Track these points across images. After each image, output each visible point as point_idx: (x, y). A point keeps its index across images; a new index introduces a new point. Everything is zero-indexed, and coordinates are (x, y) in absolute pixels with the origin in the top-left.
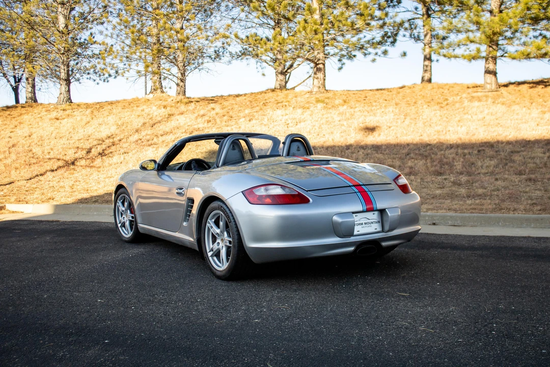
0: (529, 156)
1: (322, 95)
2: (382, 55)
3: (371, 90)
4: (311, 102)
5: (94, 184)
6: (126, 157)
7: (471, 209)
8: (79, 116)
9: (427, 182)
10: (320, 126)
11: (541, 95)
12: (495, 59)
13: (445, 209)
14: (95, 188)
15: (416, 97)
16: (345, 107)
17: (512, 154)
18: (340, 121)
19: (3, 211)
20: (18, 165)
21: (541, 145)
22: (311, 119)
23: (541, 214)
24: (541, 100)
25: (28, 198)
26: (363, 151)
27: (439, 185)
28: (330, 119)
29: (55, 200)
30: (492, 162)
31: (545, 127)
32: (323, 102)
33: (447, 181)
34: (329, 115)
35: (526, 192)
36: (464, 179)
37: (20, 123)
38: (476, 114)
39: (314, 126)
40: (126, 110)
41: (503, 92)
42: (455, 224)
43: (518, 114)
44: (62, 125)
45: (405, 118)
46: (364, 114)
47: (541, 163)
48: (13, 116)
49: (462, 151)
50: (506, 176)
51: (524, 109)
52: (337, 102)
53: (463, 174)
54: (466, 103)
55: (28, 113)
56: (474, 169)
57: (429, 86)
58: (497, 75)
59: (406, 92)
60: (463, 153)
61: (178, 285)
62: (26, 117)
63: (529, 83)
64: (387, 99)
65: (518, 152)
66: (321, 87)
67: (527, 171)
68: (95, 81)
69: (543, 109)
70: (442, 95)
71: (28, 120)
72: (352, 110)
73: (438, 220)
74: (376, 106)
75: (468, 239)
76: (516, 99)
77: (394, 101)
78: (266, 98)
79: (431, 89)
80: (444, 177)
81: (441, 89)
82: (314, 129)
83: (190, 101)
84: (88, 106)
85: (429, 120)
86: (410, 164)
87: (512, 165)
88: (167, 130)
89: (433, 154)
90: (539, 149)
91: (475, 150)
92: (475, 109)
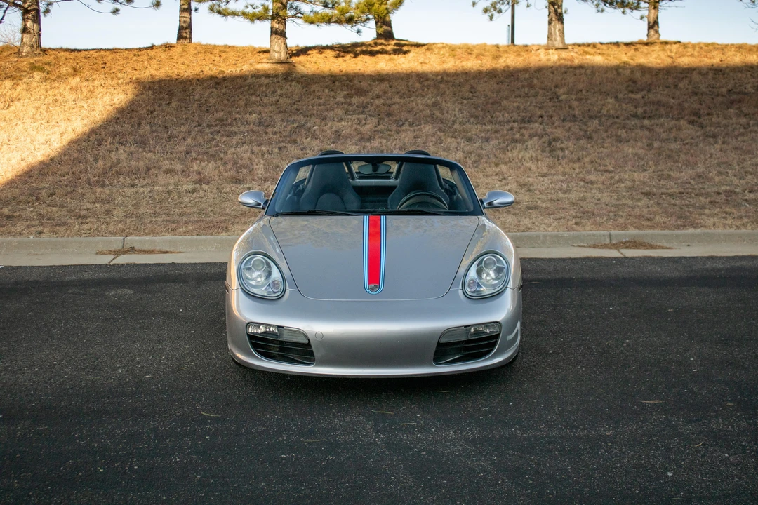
1: (36, 58)
4: (23, 69)
9: (226, 193)
10: (48, 108)
11: (343, 71)
12: (284, 19)
15: (177, 66)
16: (77, 79)
18: (74, 100)
22: (29, 96)
28: (58, 97)
32: (41, 69)
34: (56, 91)
38: (266, 96)
41: (296, 65)
43: (319, 97)
45: (170, 99)
46: (109, 90)
49: (259, 148)
51: (326, 91)
52: (64, 70)
53: (268, 180)
54: (250, 79)
57: (190, 47)
58: (287, 38)
59: (159, 56)
60: (260, 151)
63: (334, 49)
64: (138, 68)
66: (35, 46)
69: (349, 92)
72: (89, 83)
76: (314, 75)
79: (195, 54)
81: (209, 55)
82: (39, 113)
85: (203, 101)
86: (195, 167)
90: (353, 147)
91: (275, 147)
92: (264, 89)
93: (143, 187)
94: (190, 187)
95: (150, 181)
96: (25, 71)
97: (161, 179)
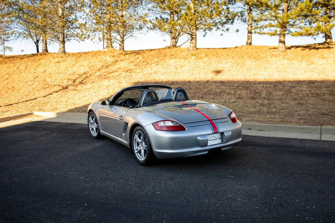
0: (299, 90)
1: (194, 52)
2: (226, 31)
3: (220, 49)
5: (77, 100)
6: (93, 85)
7: (269, 121)
8: (70, 61)
9: (247, 103)
10: (193, 69)
11: (308, 55)
12: (284, 35)
13: (256, 121)
14: (78, 103)
15: (243, 54)
16: (206, 59)
17: (291, 88)
18: (203, 66)
19: (32, 115)
20: (39, 89)
21: (306, 83)
22: (189, 65)
23: (303, 125)
24: (307, 57)
25: (45, 108)
26: (215, 84)
27: (253, 105)
28: (198, 65)
29: (58, 109)
30: (281, 93)
31: (309, 73)
32: (195, 55)
33: (257, 103)
34: (198, 63)
35: (297, 111)
36: (266, 102)
37: (40, 64)
38: (274, 65)
39: (190, 69)
40: (93, 58)
41: (288, 52)
42: (261, 129)
43: (295, 65)
44: (61, 66)
45: (237, 66)
46: (216, 63)
47: (306, 94)
48: (36, 60)
49: (266, 85)
50: (288, 101)
51: (299, 63)
52: (202, 55)
53: (266, 99)
54: (269, 58)
55: (44, 59)
56: (271, 96)
57: (250, 47)
58: (285, 43)
59: (238, 50)
60: (266, 87)
61: (120, 168)
62: (42, 61)
63: (302, 47)
64: (228, 54)
65: (294, 87)
66: (194, 47)
67: (298, 98)
68: (77, 40)
69: (308, 63)
70: (257, 53)
71: (43, 63)
72: (210, 60)
73: (252, 127)
74: (222, 58)
75: (266, 140)
76: (295, 56)
77: (232, 56)
78: (166, 52)
79: (251, 49)
80: (256, 101)
81: (256, 49)
82: (190, 71)
83: (126, 53)
84: (74, 55)
85: (249, 67)
86: (239, 92)
87: (291, 94)
88: (115, 69)
89: (251, 87)
90: (305, 86)
91: (273, 85)
92: (273, 62)
93: (217, 99)
94: (234, 100)
95: (220, 97)
96: (189, 56)
97: (225, 97)
